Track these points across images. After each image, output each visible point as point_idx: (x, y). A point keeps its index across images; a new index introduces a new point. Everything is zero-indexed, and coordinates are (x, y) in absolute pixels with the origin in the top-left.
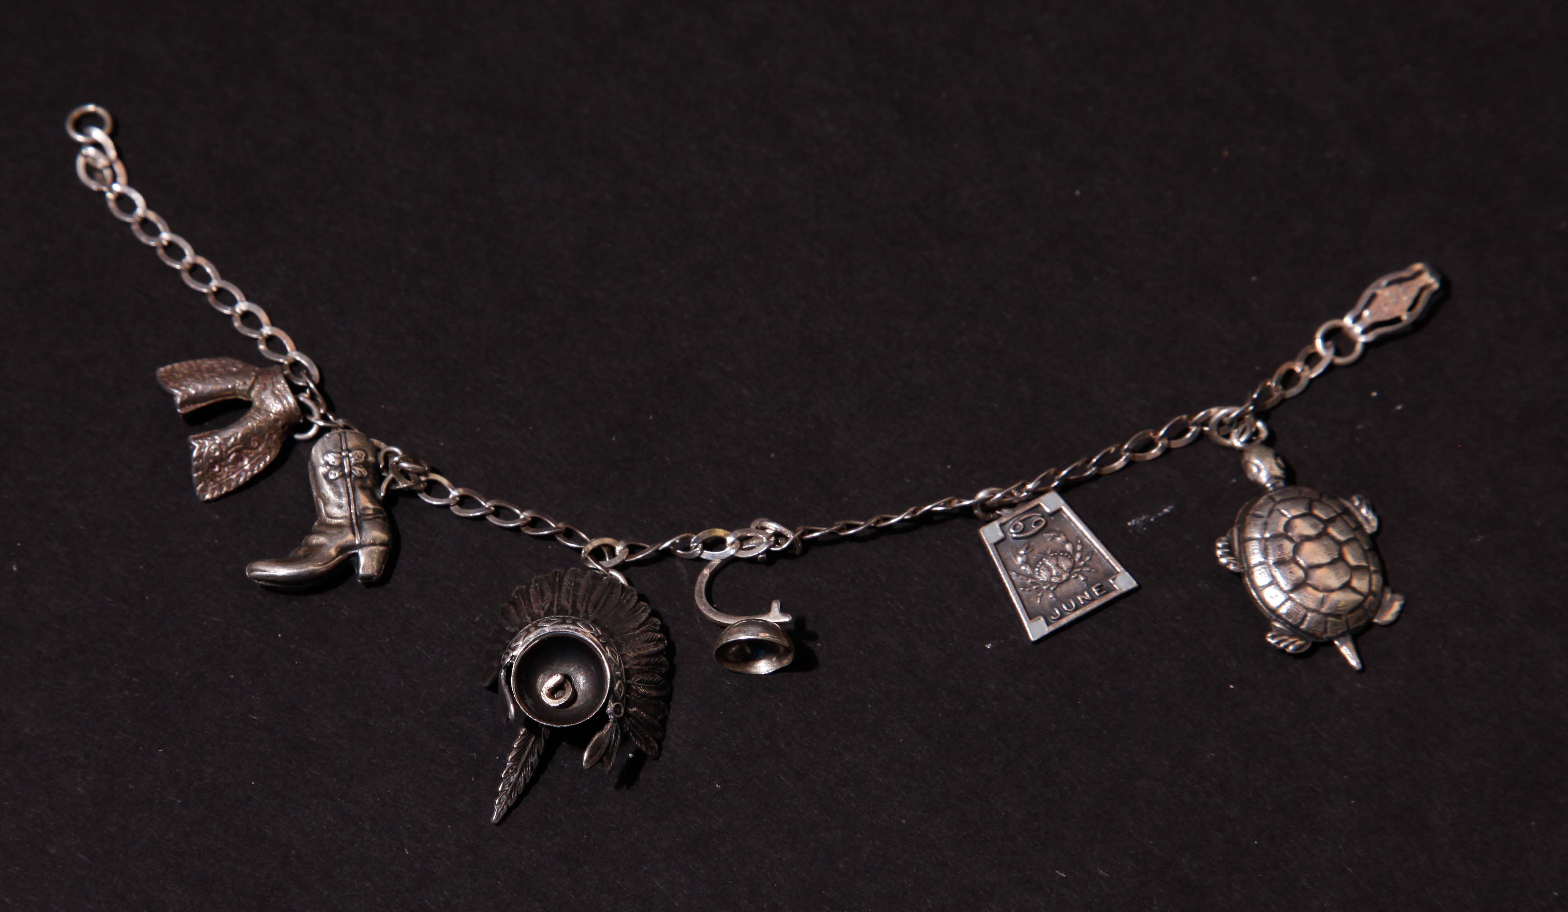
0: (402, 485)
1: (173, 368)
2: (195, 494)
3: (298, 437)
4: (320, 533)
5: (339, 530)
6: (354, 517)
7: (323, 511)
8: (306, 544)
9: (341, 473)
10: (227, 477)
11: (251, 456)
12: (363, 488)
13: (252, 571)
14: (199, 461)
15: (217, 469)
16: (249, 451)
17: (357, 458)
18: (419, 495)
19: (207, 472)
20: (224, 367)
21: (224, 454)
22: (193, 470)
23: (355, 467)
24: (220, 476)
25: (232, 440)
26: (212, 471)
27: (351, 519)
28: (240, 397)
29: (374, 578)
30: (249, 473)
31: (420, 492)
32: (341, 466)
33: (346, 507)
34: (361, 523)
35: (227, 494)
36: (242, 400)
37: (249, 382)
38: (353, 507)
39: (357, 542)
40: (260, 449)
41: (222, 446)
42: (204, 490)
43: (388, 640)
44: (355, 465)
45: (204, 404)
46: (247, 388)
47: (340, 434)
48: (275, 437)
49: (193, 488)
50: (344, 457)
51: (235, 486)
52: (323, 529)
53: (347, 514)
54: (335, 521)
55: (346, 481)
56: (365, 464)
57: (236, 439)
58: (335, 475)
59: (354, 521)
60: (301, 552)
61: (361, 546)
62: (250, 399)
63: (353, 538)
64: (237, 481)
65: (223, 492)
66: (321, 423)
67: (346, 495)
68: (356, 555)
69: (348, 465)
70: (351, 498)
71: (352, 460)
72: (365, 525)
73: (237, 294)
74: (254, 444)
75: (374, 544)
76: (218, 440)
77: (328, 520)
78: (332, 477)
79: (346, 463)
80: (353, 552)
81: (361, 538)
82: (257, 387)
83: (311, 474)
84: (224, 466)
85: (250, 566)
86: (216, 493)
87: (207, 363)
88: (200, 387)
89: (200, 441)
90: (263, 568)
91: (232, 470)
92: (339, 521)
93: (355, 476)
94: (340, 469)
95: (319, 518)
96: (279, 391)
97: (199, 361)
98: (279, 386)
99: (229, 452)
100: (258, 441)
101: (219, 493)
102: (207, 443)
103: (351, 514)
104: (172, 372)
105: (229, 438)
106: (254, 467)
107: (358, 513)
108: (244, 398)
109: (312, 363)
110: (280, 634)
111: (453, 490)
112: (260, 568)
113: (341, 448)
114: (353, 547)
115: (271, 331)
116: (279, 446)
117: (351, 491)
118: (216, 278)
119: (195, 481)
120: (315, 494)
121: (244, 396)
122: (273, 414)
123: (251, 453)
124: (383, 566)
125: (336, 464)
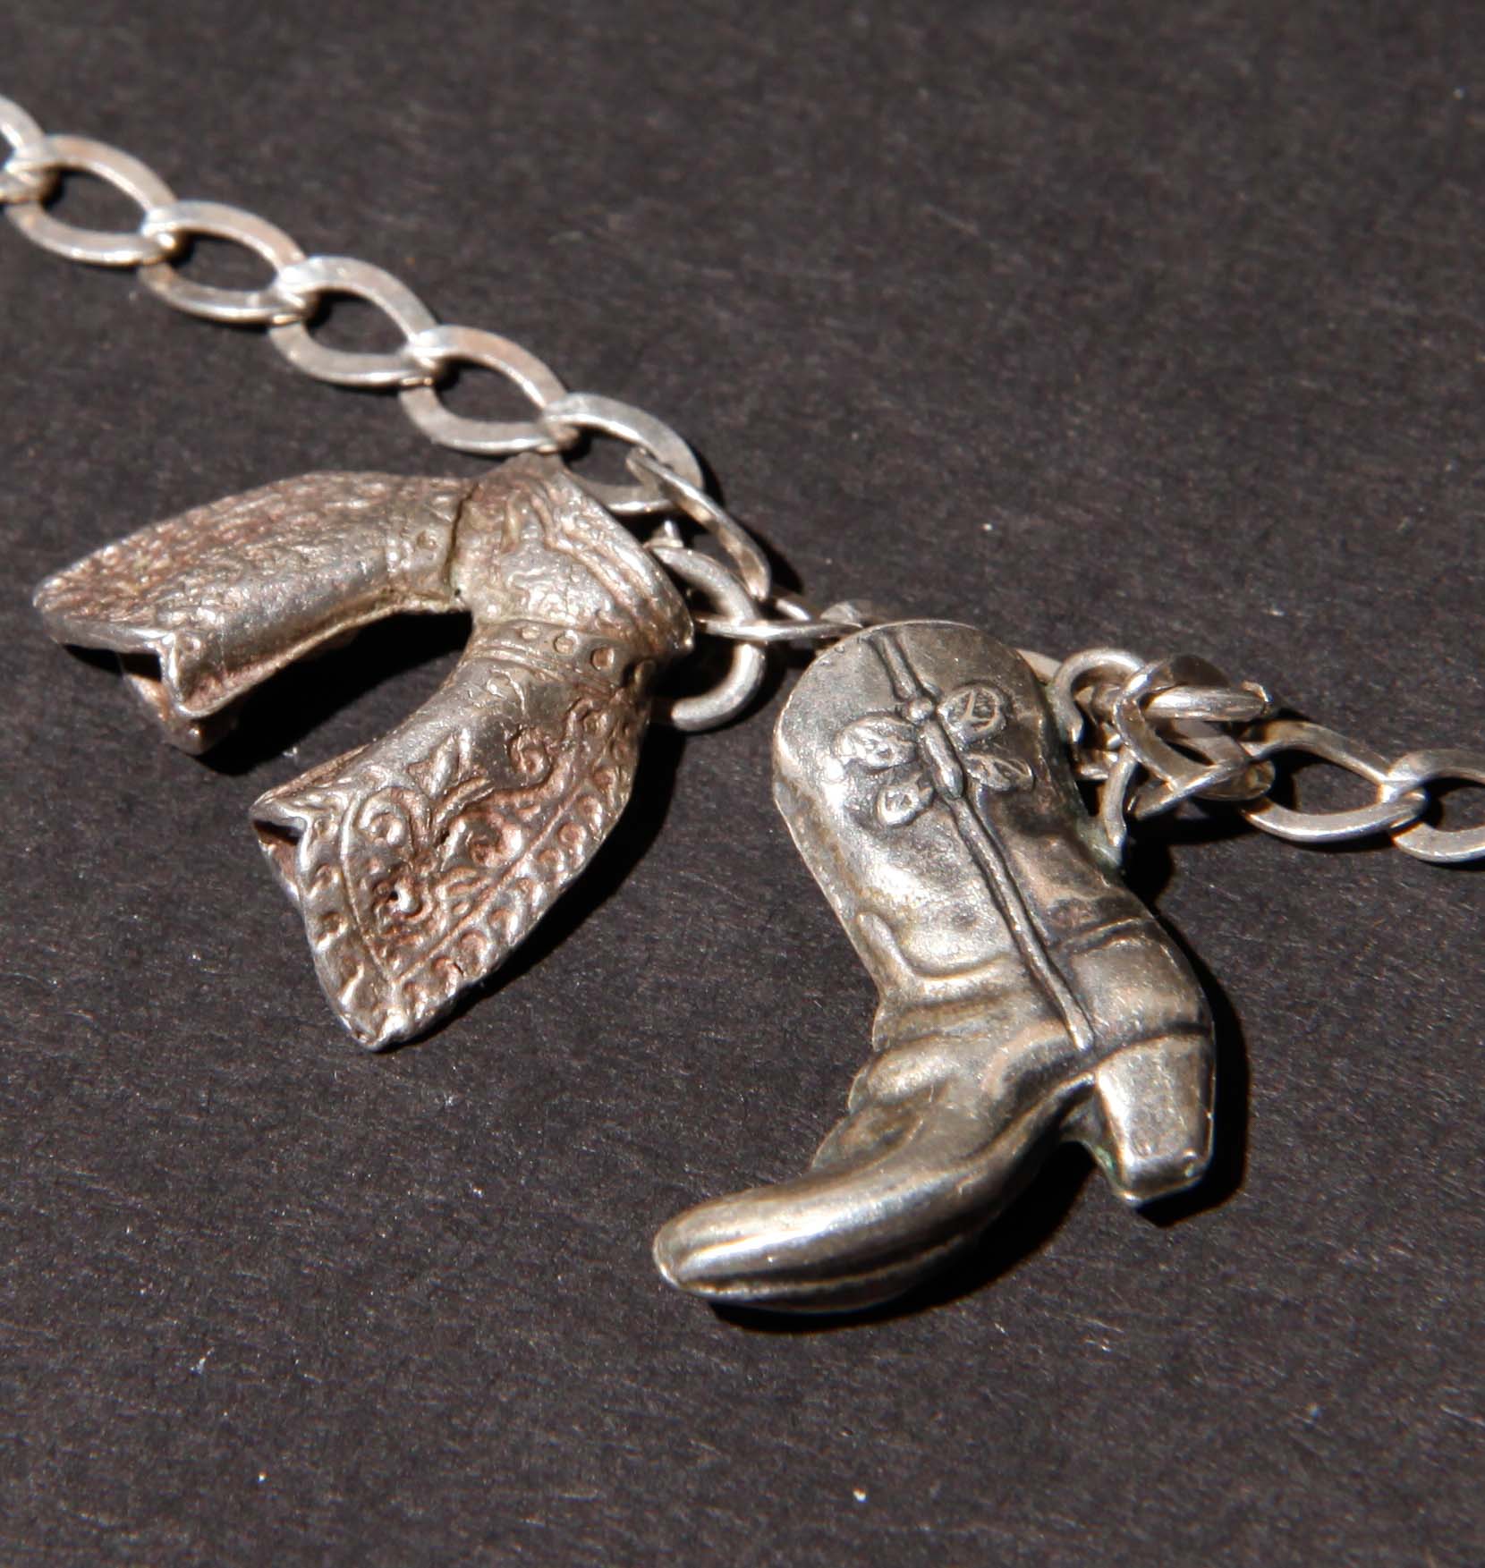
0: (1178, 786)
1: (97, 565)
2: (338, 1028)
3: (687, 713)
4: (911, 1042)
5: (994, 1011)
6: (1032, 949)
7: (898, 958)
8: (869, 1101)
9: (928, 791)
10: (455, 923)
11: (528, 816)
12: (1031, 827)
13: (683, 1253)
14: (326, 878)
15: (404, 902)
16: (517, 801)
17: (975, 719)
18: (1255, 818)
19: (370, 916)
20: (312, 505)
21: (422, 831)
22: (312, 925)
23: (971, 757)
24: (424, 926)
25: (441, 766)
26: (386, 911)
27: (1025, 960)
28: (413, 604)
29: (1188, 1172)
30: (539, 894)
31: (1258, 806)
32: (918, 762)
33: (988, 915)
34: (1068, 964)
35: (470, 996)
36: (425, 617)
37: (437, 536)
38: (1014, 911)
39: (1081, 1043)
40: (559, 783)
41: (408, 798)
42: (367, 1001)
43: (1314, 1409)
44: (974, 745)
45: (276, 663)
46: (437, 557)
47: (872, 643)
48: (603, 720)
49: (324, 1008)
50: (918, 727)
51: (493, 955)
52: (920, 1021)
53: (1004, 942)
54: (957, 985)
55: (955, 817)
56: (1011, 739)
57: (455, 761)
58: (906, 801)
59: (1040, 963)
60: (861, 1134)
61: (1100, 1053)
62: (458, 603)
63: (1063, 1036)
64: (499, 936)
65: (452, 992)
66: (767, 631)
67: (974, 868)
68: (1087, 1094)
69: (945, 752)
70: (1000, 877)
71: (956, 729)
72: (1090, 971)
73: (267, 242)
74: (532, 766)
75: (1146, 1037)
76: (383, 775)
77: (931, 988)
78: (892, 815)
79: (932, 742)
80: (1075, 1083)
81: (1091, 1024)
82: (474, 550)
83: (796, 829)
84: (433, 883)
85: (668, 1237)
86: (427, 1003)
87: (232, 512)
88: (239, 595)
89: (314, 798)
90: (730, 1230)
91: (464, 892)
92: (977, 978)
93: (986, 788)
94: (917, 776)
95: (888, 991)
96: (571, 538)
97: (198, 515)
98: (568, 523)
99: (440, 817)
100: (542, 748)
101: (438, 1000)
102: (341, 798)
103: (1015, 937)
104: (99, 581)
105: (431, 756)
106: (554, 861)
107: (1045, 933)
108: (433, 606)
109: (653, 421)
110: (861, 1490)
111: (1385, 768)
112: (713, 1231)
113: (896, 692)
114: (1068, 1063)
115: (445, 342)
116: (630, 753)
117: (989, 855)
118: (158, 203)
119: (327, 972)
120: (838, 904)
121: (431, 596)
122: (575, 629)
123: (527, 806)
124: (1210, 1116)
125: (896, 759)
